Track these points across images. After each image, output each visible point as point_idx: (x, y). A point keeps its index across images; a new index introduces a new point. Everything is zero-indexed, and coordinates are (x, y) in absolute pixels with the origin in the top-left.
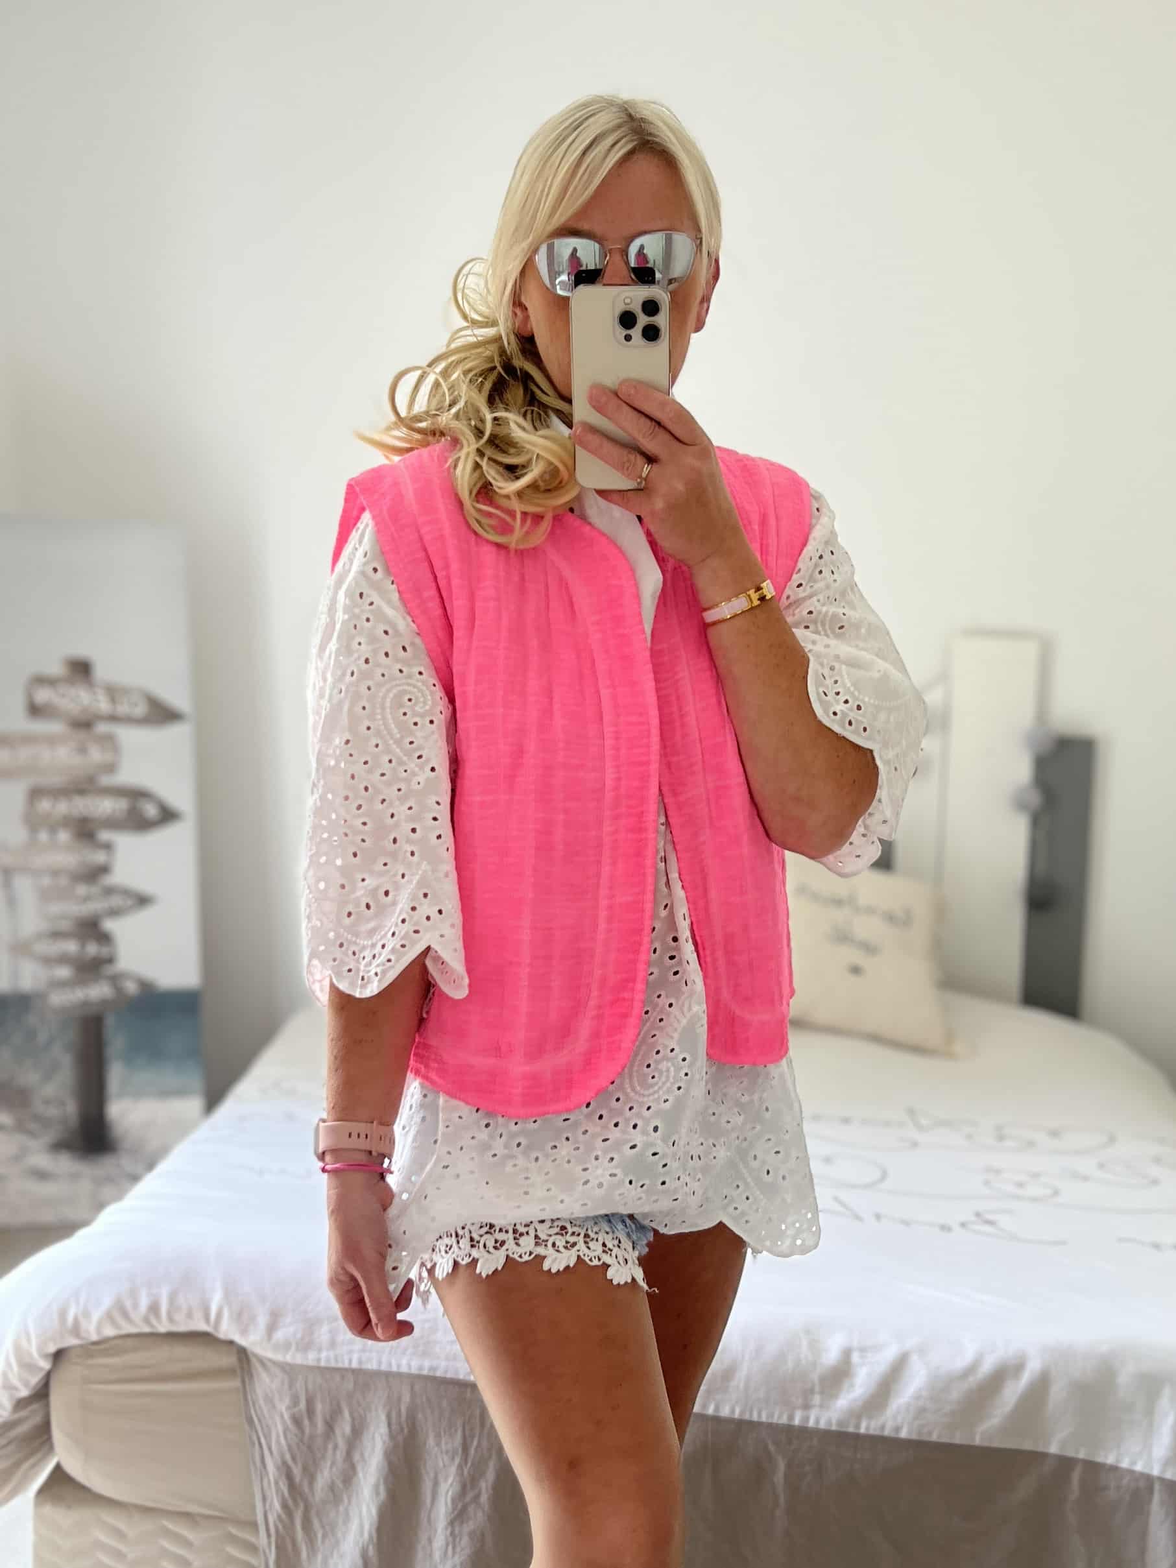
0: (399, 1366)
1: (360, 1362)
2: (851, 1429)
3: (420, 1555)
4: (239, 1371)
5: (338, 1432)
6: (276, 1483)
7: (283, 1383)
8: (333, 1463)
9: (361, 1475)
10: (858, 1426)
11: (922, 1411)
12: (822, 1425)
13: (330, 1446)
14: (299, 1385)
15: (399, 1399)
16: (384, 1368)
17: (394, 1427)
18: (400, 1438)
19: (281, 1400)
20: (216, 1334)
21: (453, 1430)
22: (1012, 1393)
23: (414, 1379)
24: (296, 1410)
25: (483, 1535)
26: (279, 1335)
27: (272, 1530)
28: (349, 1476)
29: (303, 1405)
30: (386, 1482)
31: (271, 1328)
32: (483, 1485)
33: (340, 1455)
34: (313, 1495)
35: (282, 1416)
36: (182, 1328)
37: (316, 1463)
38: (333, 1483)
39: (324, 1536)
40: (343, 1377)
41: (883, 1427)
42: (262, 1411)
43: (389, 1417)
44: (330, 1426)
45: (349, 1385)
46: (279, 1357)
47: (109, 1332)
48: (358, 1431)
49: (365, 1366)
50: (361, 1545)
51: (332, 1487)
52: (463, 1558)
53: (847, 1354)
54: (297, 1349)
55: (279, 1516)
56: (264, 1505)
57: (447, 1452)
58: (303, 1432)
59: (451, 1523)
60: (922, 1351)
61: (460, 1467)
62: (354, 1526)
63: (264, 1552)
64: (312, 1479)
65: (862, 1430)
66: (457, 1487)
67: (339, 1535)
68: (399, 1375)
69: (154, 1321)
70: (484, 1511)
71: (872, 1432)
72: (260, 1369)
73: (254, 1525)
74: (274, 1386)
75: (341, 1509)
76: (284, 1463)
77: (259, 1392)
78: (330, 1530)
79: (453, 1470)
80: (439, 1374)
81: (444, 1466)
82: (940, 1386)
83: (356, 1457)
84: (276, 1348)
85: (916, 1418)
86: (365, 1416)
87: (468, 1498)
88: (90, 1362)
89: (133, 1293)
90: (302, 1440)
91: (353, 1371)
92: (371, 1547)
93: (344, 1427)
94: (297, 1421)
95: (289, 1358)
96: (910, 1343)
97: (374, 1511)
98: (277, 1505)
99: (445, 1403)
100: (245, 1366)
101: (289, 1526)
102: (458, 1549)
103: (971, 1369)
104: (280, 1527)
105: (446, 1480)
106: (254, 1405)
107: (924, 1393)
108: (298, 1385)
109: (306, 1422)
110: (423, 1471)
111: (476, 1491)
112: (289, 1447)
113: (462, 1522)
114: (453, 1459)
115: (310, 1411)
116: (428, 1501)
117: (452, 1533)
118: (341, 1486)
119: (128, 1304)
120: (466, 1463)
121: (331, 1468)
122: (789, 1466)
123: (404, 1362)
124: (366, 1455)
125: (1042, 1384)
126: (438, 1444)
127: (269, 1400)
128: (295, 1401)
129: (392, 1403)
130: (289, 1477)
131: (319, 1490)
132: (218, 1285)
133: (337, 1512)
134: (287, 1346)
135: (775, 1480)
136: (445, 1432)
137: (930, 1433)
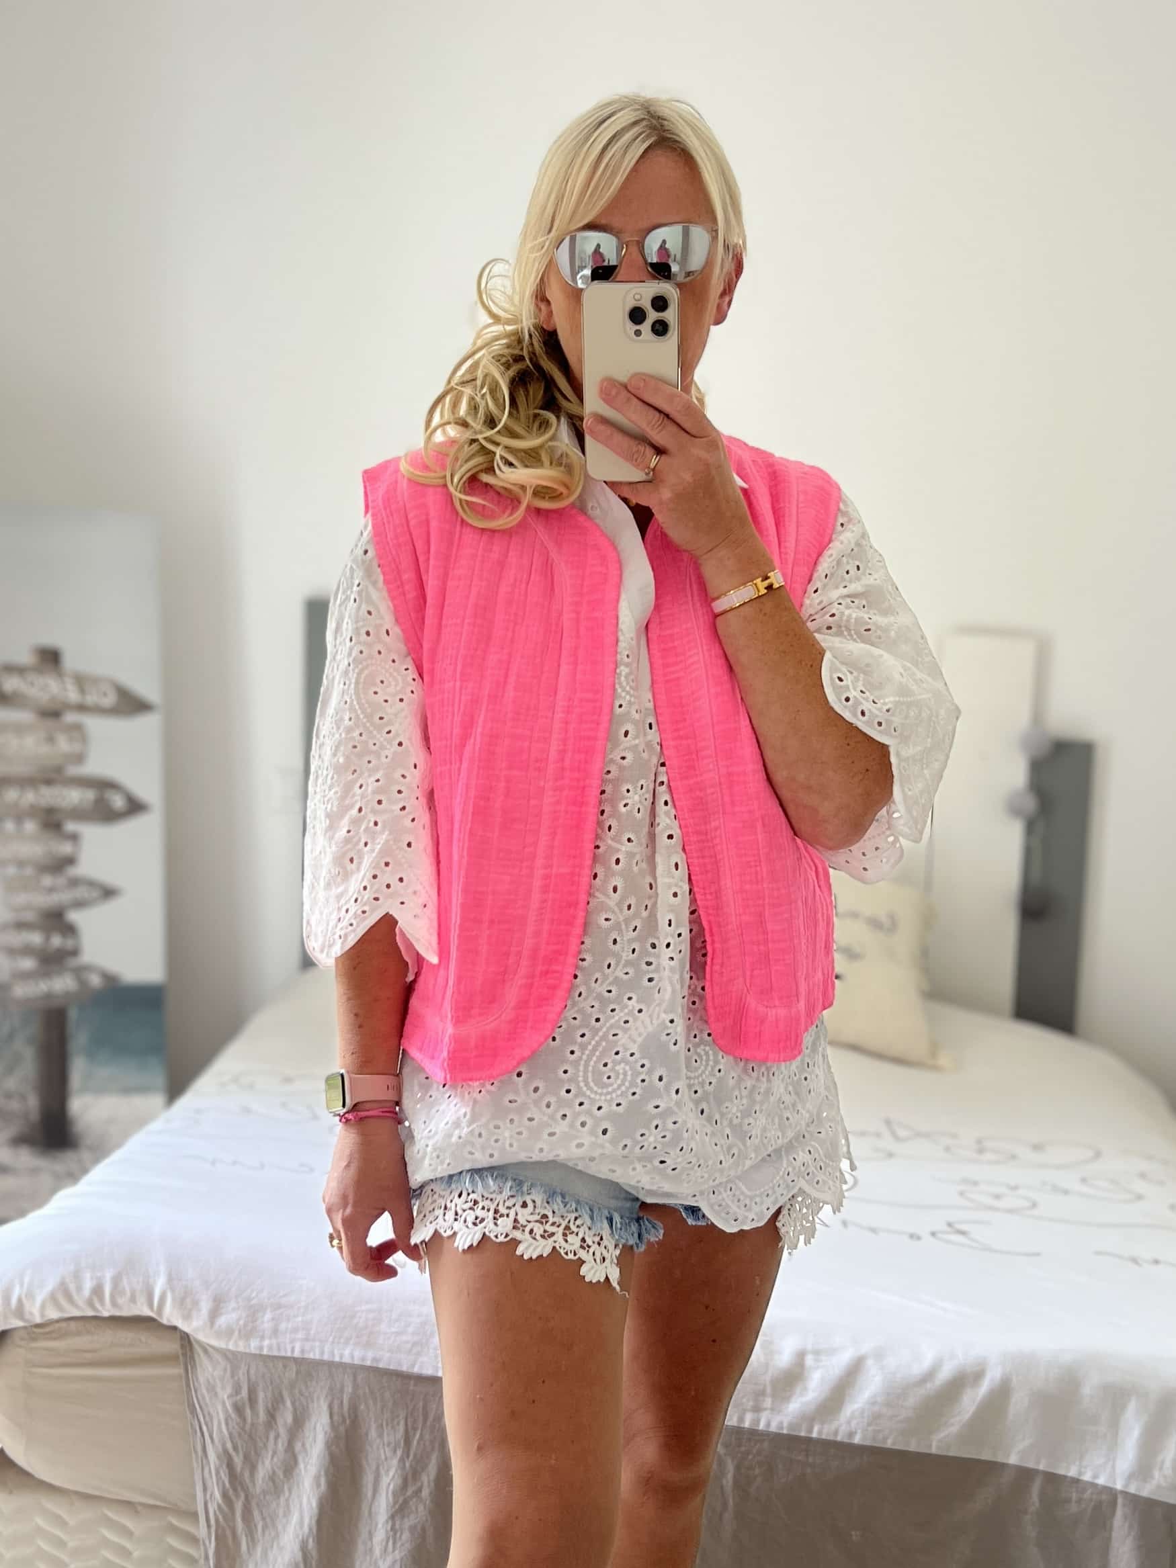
0: (341, 1356)
1: (303, 1351)
2: (803, 1434)
3: (361, 1548)
4: (181, 1358)
5: (280, 1421)
6: (218, 1473)
7: (225, 1370)
8: (275, 1453)
9: (302, 1466)
10: (810, 1430)
11: (876, 1417)
12: (773, 1428)
13: (272, 1435)
14: (241, 1374)
15: (342, 1391)
16: (326, 1357)
17: (336, 1418)
18: (342, 1429)
19: (223, 1388)
20: (161, 1321)
21: (395, 1422)
22: (970, 1401)
23: (356, 1370)
24: (238, 1397)
25: (424, 1530)
26: (222, 1321)
27: (213, 1522)
28: (290, 1466)
29: (244, 1393)
30: (326, 1474)
31: (214, 1314)
32: (425, 1478)
33: (281, 1446)
34: (254, 1484)
35: (224, 1403)
36: (125, 1313)
37: (258, 1454)
38: (274, 1472)
39: (265, 1527)
40: (285, 1366)
41: (836, 1433)
42: (204, 1398)
43: (330, 1407)
44: (272, 1416)
45: (291, 1373)
46: (220, 1344)
47: (53, 1314)
48: (299, 1422)
49: (306, 1356)
50: (301, 1537)
51: (272, 1478)
52: (403, 1554)
53: (801, 1356)
54: (240, 1337)
55: (219, 1506)
56: (205, 1495)
57: (389, 1444)
58: (244, 1420)
59: (392, 1517)
60: (879, 1355)
61: (402, 1460)
62: (295, 1518)
63: (204, 1544)
64: (253, 1468)
65: (814, 1435)
66: (399, 1481)
67: (280, 1528)
68: (342, 1366)
69: (98, 1305)
70: (425, 1504)
71: (824, 1437)
72: (202, 1354)
73: (195, 1515)
74: (216, 1373)
75: (282, 1499)
76: (226, 1451)
77: (201, 1379)
78: (270, 1522)
79: (395, 1462)
80: (381, 1365)
81: (386, 1459)
82: (895, 1394)
83: (298, 1446)
84: (218, 1334)
85: (869, 1424)
86: (308, 1407)
87: (409, 1492)
88: (34, 1345)
89: (77, 1276)
90: (243, 1429)
91: (295, 1360)
92: (311, 1540)
93: (286, 1417)
94: (239, 1409)
95: (231, 1347)
96: (865, 1348)
97: (314, 1504)
98: (218, 1495)
99: (387, 1395)
100: (188, 1354)
101: (229, 1516)
102: (398, 1545)
103: (929, 1376)
104: (220, 1518)
105: (387, 1475)
106: (196, 1391)
107: (879, 1399)
108: (241, 1372)
109: (248, 1411)
110: (364, 1463)
111: (419, 1484)
112: (231, 1434)
113: (403, 1517)
114: (395, 1451)
115: (252, 1400)
116: (370, 1494)
117: (392, 1529)
118: (282, 1477)
119: (72, 1287)
120: (408, 1457)
121: (272, 1457)
122: (738, 1468)
123: (347, 1352)
124: (308, 1446)
125: (1002, 1393)
126: (381, 1436)
127: (212, 1389)
128: (237, 1390)
129: (334, 1394)
130: (230, 1466)
131: (260, 1482)
132: (162, 1269)
133: (278, 1505)
134: (229, 1332)
135: (724, 1482)
136: (387, 1425)
137: (885, 1439)
